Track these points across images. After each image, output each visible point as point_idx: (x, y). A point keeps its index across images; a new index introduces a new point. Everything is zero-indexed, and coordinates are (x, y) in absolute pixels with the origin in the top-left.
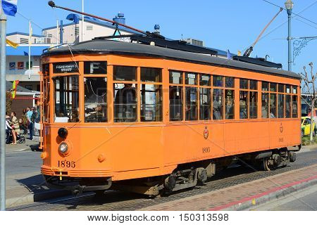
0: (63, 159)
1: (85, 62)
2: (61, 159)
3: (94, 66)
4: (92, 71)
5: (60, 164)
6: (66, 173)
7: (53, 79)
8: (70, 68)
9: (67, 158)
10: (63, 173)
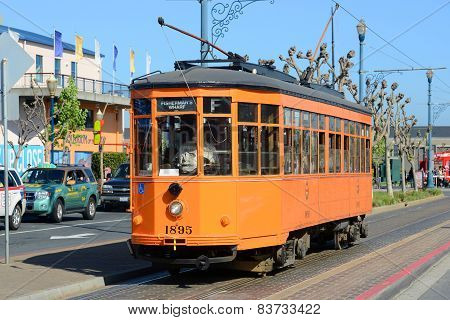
0: (173, 224)
1: (204, 98)
2: (171, 223)
3: (216, 102)
4: (213, 109)
5: (169, 229)
6: (183, 241)
7: (157, 119)
8: (182, 104)
9: (180, 223)
10: (178, 241)
